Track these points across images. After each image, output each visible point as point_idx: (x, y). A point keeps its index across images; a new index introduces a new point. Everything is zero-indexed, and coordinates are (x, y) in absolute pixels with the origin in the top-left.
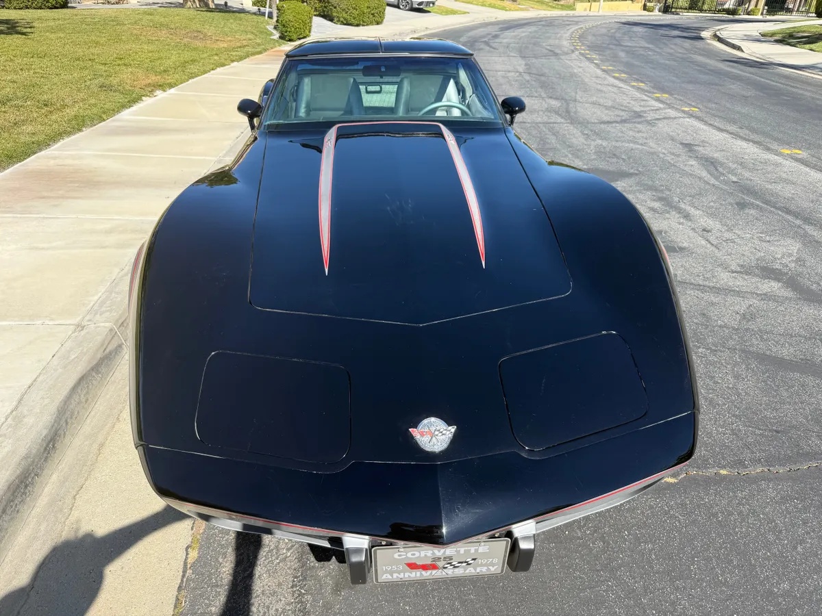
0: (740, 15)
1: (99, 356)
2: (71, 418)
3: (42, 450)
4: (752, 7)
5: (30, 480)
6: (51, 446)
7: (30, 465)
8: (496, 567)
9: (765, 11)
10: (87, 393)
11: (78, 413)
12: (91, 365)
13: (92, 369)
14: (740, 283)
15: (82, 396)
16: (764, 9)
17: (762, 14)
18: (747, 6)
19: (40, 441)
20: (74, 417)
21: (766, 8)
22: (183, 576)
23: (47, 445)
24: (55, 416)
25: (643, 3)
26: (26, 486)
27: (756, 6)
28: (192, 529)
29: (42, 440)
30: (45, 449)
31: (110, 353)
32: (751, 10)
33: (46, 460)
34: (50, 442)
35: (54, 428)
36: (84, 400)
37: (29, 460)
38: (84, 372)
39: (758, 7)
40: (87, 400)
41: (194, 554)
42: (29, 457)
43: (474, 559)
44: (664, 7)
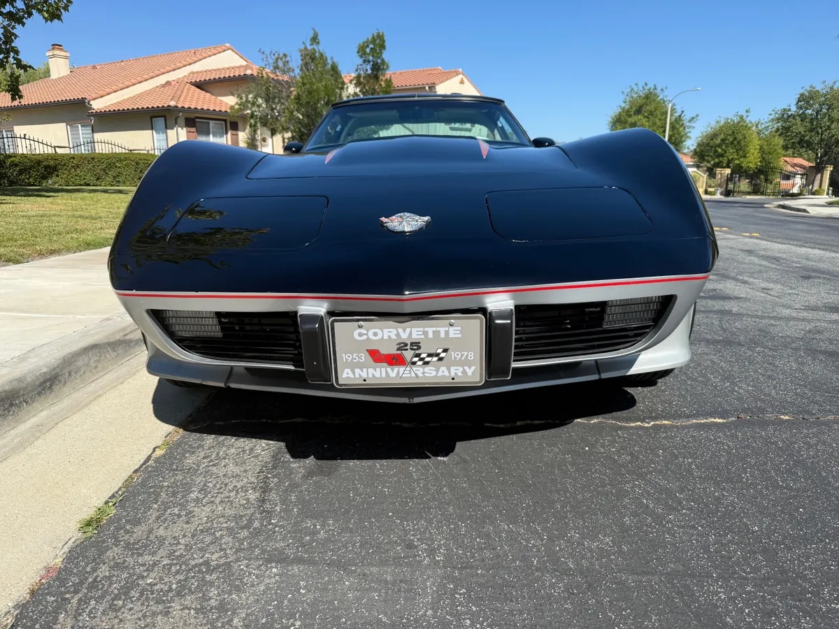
0: (805, 195)
1: (118, 337)
2: (76, 373)
3: (37, 383)
4: (816, 187)
5: (17, 402)
6: (48, 384)
7: (20, 389)
8: (473, 368)
9: (830, 192)
10: (99, 361)
11: (84, 372)
12: (108, 341)
13: (109, 344)
14: (804, 314)
15: (92, 361)
16: (828, 189)
17: (828, 194)
18: (810, 187)
19: (38, 374)
20: (79, 374)
21: (831, 188)
22: (144, 464)
23: (45, 382)
24: (59, 362)
25: (704, 188)
26: (12, 405)
27: (820, 186)
28: (166, 437)
29: (40, 374)
30: (41, 385)
31: (130, 341)
32: (816, 190)
33: (39, 394)
34: (48, 380)
35: (55, 372)
36: (93, 365)
37: (21, 384)
38: (100, 342)
39: (823, 188)
40: (96, 367)
41: (159, 453)
42: (22, 382)
43: (445, 351)
44: (726, 191)
